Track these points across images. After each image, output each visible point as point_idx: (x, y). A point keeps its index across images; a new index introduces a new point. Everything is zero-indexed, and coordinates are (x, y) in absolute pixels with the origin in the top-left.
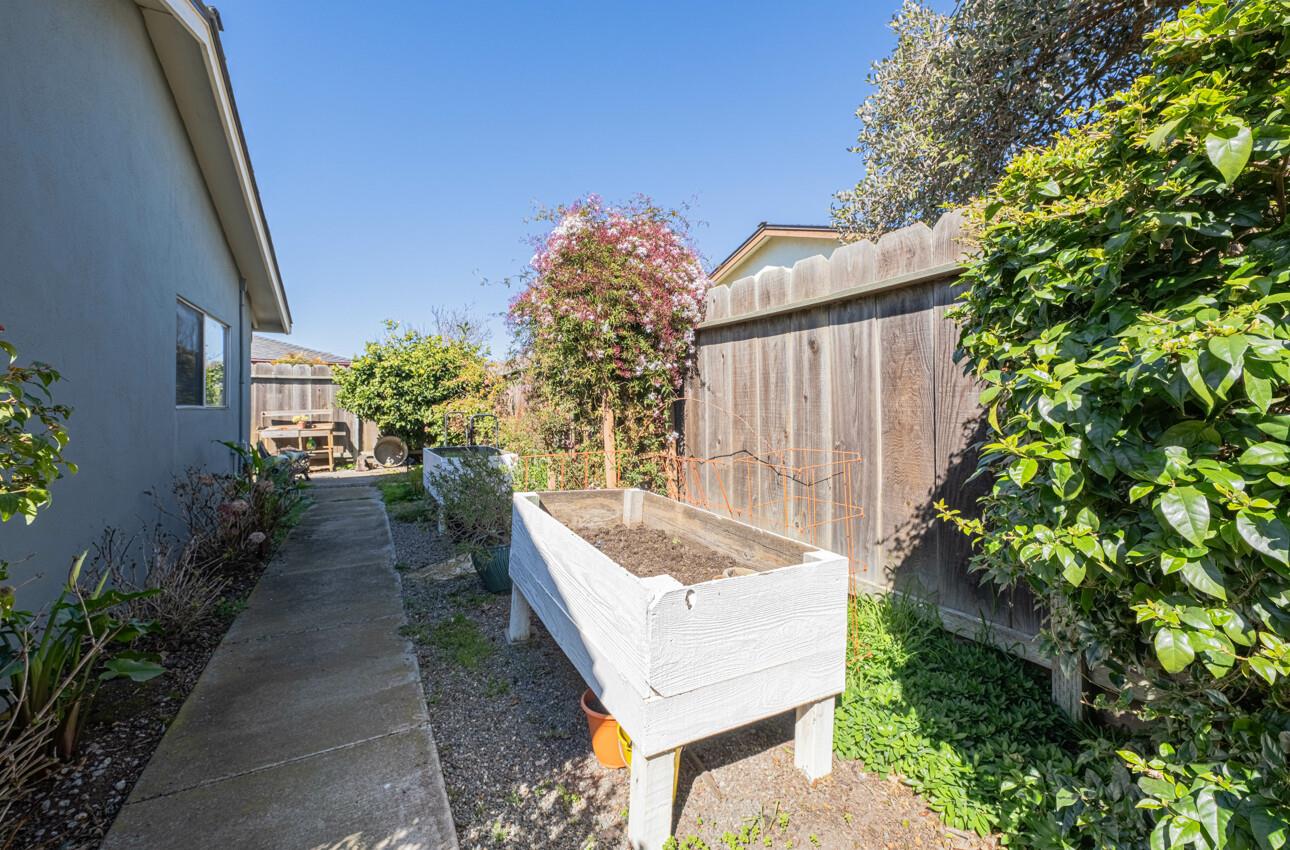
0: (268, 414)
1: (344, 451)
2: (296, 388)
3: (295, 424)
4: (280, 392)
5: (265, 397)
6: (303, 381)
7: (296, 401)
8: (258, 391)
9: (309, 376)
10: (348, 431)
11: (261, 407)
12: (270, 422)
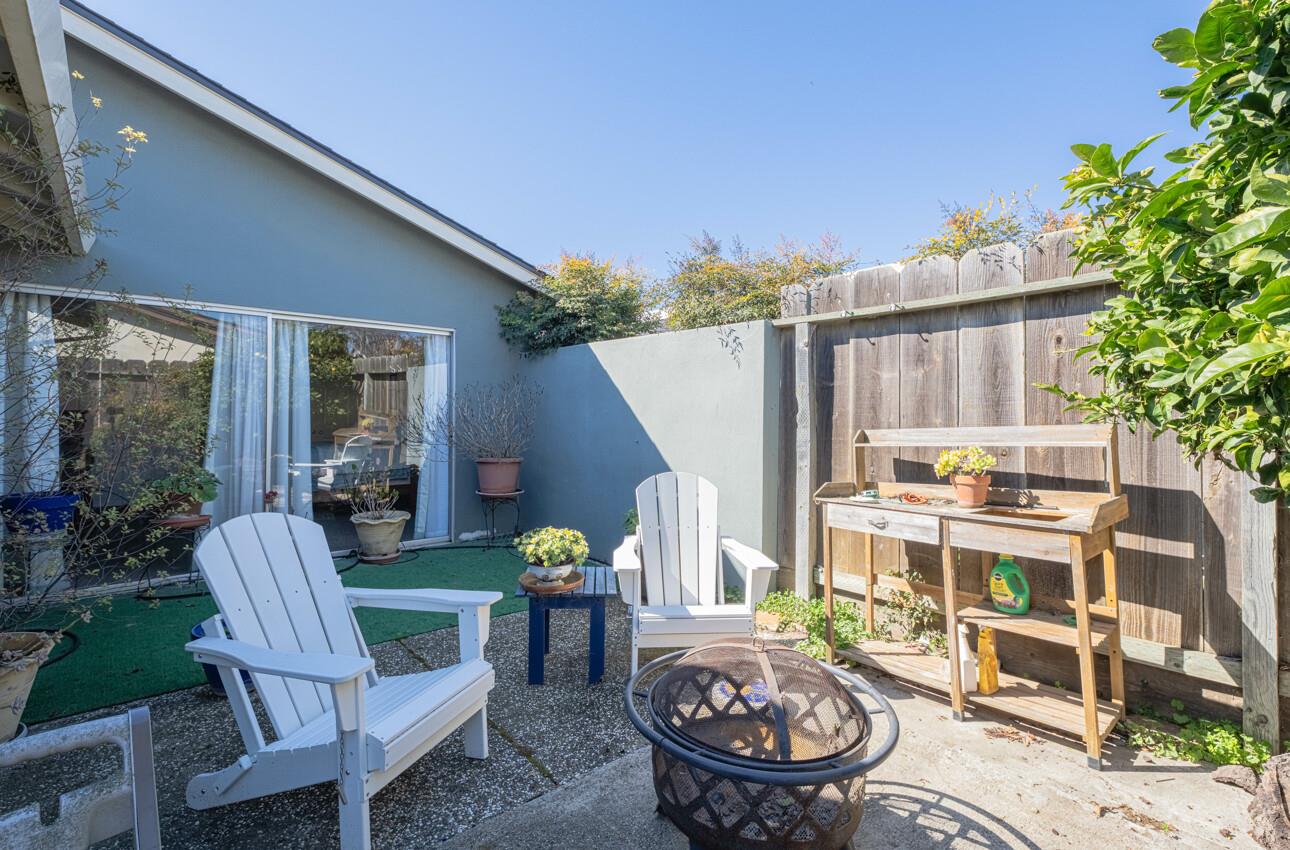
0: (879, 438)
1: (1189, 644)
2: (970, 340)
3: (945, 480)
4: (920, 359)
5: (876, 378)
6: (990, 311)
7: (970, 388)
8: (859, 360)
9: (1018, 285)
10: (1213, 542)
11: (867, 414)
12: (888, 468)
